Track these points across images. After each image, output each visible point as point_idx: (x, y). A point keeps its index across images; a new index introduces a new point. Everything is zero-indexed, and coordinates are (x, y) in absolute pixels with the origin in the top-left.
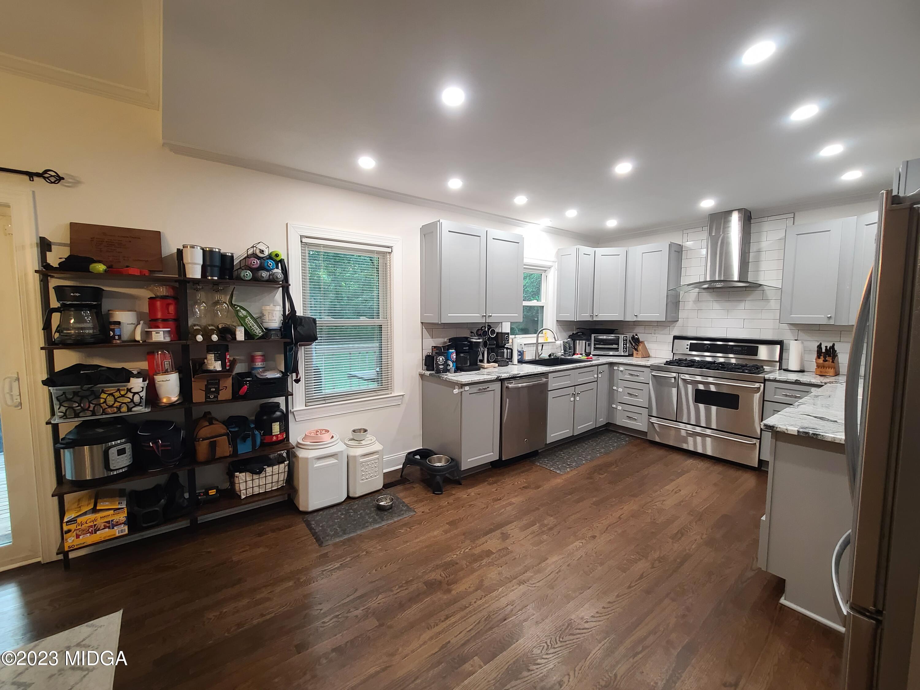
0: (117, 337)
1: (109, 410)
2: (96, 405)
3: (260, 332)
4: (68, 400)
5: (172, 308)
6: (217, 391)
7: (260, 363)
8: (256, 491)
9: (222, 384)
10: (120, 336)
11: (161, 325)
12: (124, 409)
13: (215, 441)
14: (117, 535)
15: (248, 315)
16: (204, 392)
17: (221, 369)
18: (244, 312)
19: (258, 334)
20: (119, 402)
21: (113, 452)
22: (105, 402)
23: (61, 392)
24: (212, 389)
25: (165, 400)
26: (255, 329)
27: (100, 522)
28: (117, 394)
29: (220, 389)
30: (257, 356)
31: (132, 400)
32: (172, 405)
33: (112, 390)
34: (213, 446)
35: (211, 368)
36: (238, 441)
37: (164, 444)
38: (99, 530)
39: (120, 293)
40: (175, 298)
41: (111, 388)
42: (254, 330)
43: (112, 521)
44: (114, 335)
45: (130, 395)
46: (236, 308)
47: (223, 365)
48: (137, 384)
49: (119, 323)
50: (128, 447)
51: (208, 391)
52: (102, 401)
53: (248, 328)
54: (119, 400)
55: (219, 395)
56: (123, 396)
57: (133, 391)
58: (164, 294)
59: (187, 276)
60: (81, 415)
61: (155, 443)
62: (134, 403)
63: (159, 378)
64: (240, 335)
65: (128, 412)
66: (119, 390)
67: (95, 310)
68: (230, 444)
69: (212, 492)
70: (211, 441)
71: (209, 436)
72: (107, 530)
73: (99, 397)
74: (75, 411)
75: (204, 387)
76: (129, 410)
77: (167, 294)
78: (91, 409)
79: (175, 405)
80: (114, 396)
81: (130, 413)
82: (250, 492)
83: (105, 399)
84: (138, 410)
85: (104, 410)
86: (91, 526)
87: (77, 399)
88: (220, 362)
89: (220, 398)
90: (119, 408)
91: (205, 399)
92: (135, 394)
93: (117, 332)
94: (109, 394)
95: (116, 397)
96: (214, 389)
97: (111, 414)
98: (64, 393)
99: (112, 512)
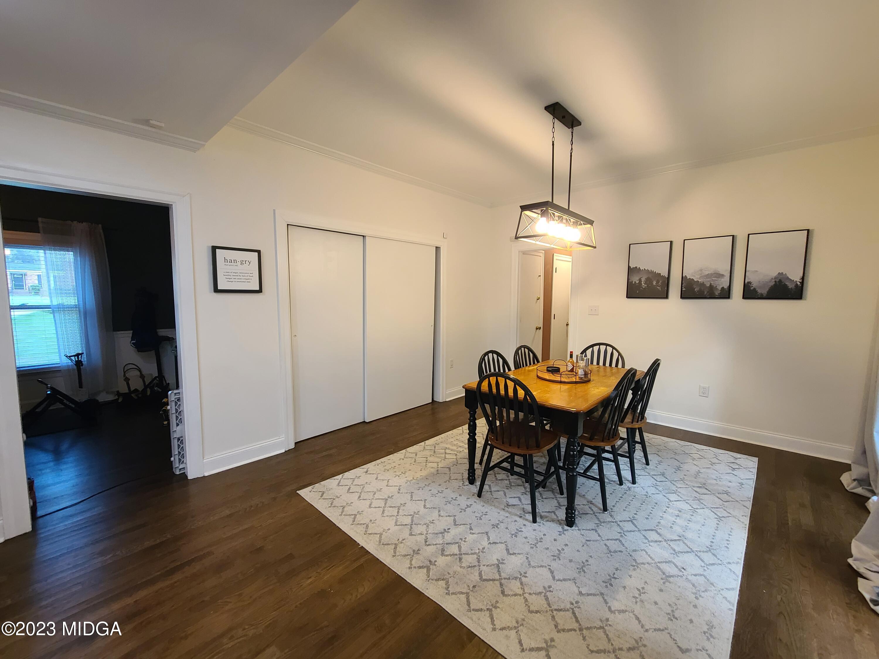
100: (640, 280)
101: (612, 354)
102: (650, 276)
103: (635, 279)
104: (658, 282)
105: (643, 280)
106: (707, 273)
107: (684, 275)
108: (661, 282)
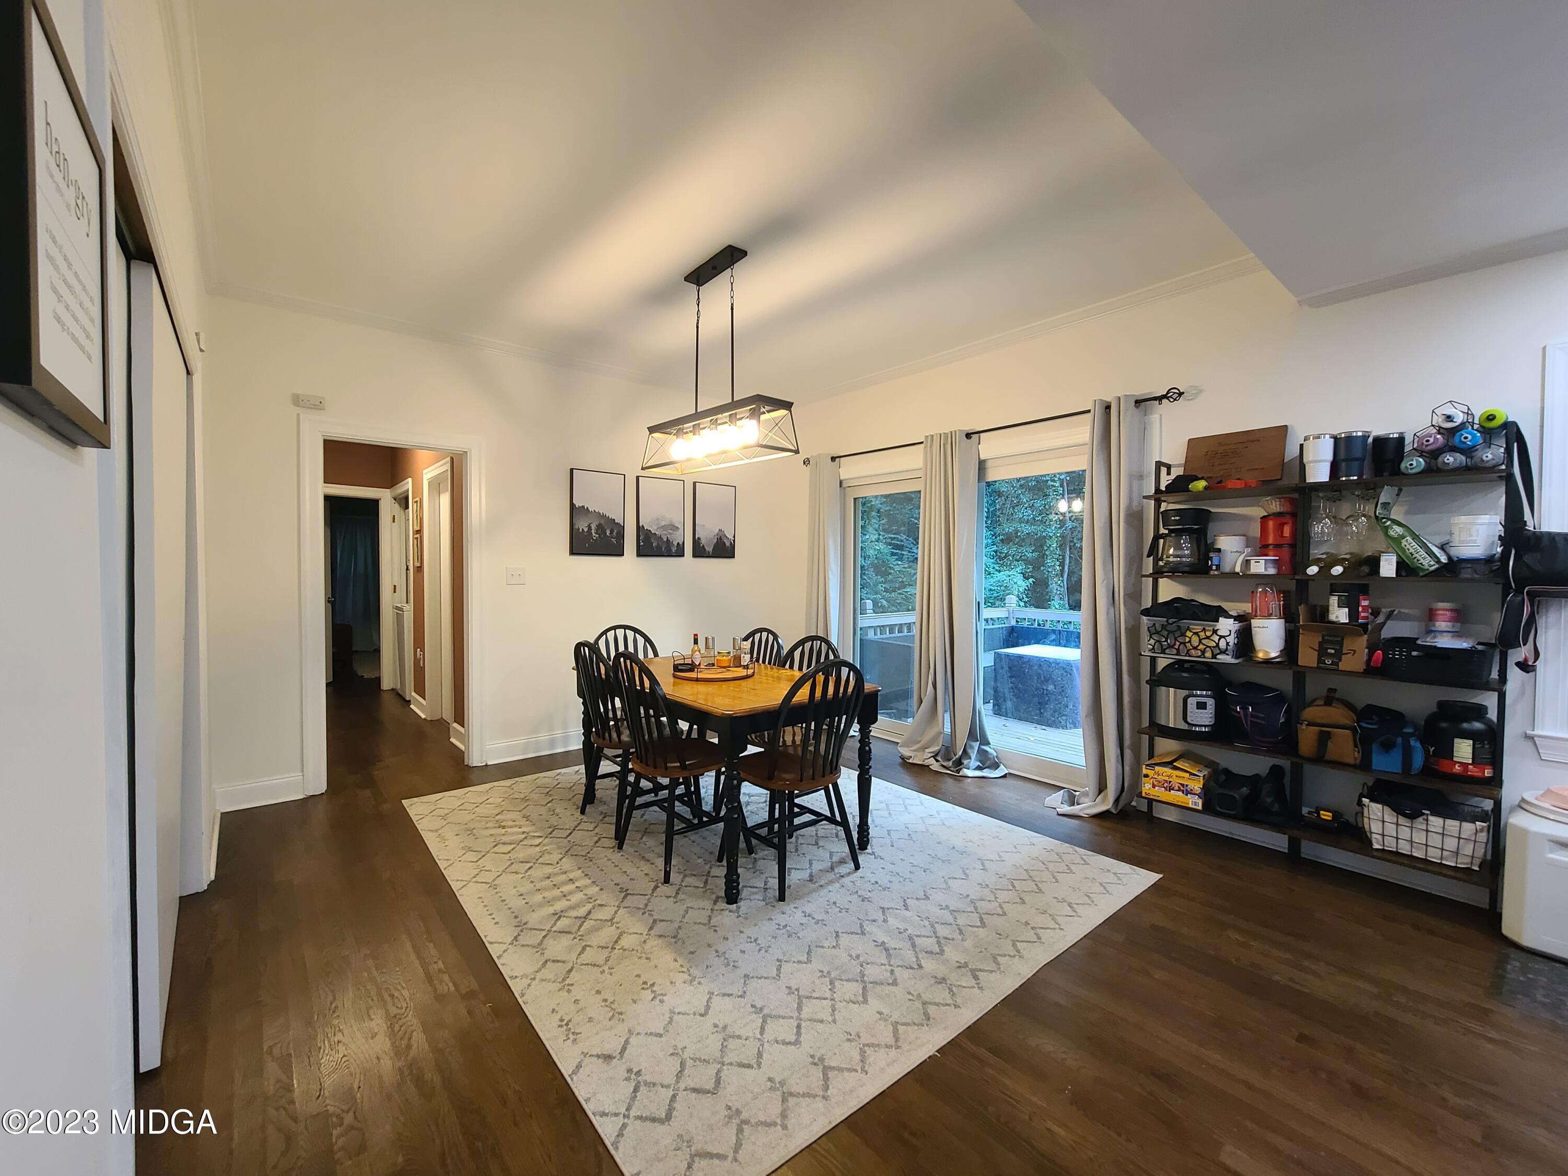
0: (1214, 568)
1: (1193, 652)
2: (1181, 643)
3: (1432, 563)
4: (1157, 633)
5: (1287, 531)
6: (1339, 655)
7: (1444, 624)
8: (1405, 848)
9: (1348, 644)
10: (1218, 567)
11: (1271, 553)
12: (1208, 654)
13: (1329, 732)
14: (1190, 806)
15: (1406, 534)
16: (1316, 653)
17: (1347, 621)
18: (1399, 530)
19: (1426, 567)
20: (1204, 645)
21: (1192, 702)
22: (1190, 641)
23: (1152, 623)
24: (1329, 651)
25: (1261, 655)
26: (1420, 558)
27: (1176, 782)
28: (1202, 635)
29: (1344, 652)
30: (1439, 610)
31: (1218, 645)
32: (1268, 662)
33: (1198, 629)
34: (1324, 739)
35: (1332, 617)
36: (1375, 747)
37: (1256, 714)
38: (1173, 789)
39: (1235, 514)
40: (1294, 515)
41: (1197, 626)
42: (1418, 560)
43: (1187, 786)
44: (1212, 565)
45: (1216, 638)
46: (1385, 522)
47: (1353, 615)
48: (1227, 626)
49: (1219, 550)
50: (1211, 703)
51: (1322, 652)
52: (1187, 640)
53: (1408, 557)
54: (1204, 641)
55: (1340, 660)
56: (1208, 638)
57: (1220, 633)
58: (1278, 510)
59: (1307, 481)
60: (1167, 651)
61: (1244, 709)
62: (1219, 649)
63: (1255, 623)
64: (1388, 568)
65: (1212, 658)
66: (1204, 630)
67: (1196, 536)
68: (1356, 746)
69: (1326, 816)
70: (1321, 731)
71: (1319, 721)
72: (1180, 793)
73: (1184, 635)
74: (1162, 646)
75: (1317, 645)
76: (1214, 656)
77: (1282, 510)
78: (1176, 647)
79: (1272, 663)
80: (1199, 636)
81: (1214, 660)
82: (1390, 845)
83: (1190, 638)
84: (1223, 658)
85: (1188, 651)
86: (1166, 781)
87: (1165, 633)
88: (1347, 610)
89: (1342, 666)
90: (1203, 652)
91: (1318, 664)
92: (1221, 637)
93: (1215, 561)
94: (1195, 633)
95: (1201, 637)
96: (1333, 651)
97: (1195, 656)
98: (1154, 624)
99: (1187, 775)
100: (589, 527)
101: (635, 641)
102: (602, 522)
103: (582, 525)
104: (612, 532)
105: (593, 527)
106: (663, 523)
107: (641, 525)
108: (615, 532)
